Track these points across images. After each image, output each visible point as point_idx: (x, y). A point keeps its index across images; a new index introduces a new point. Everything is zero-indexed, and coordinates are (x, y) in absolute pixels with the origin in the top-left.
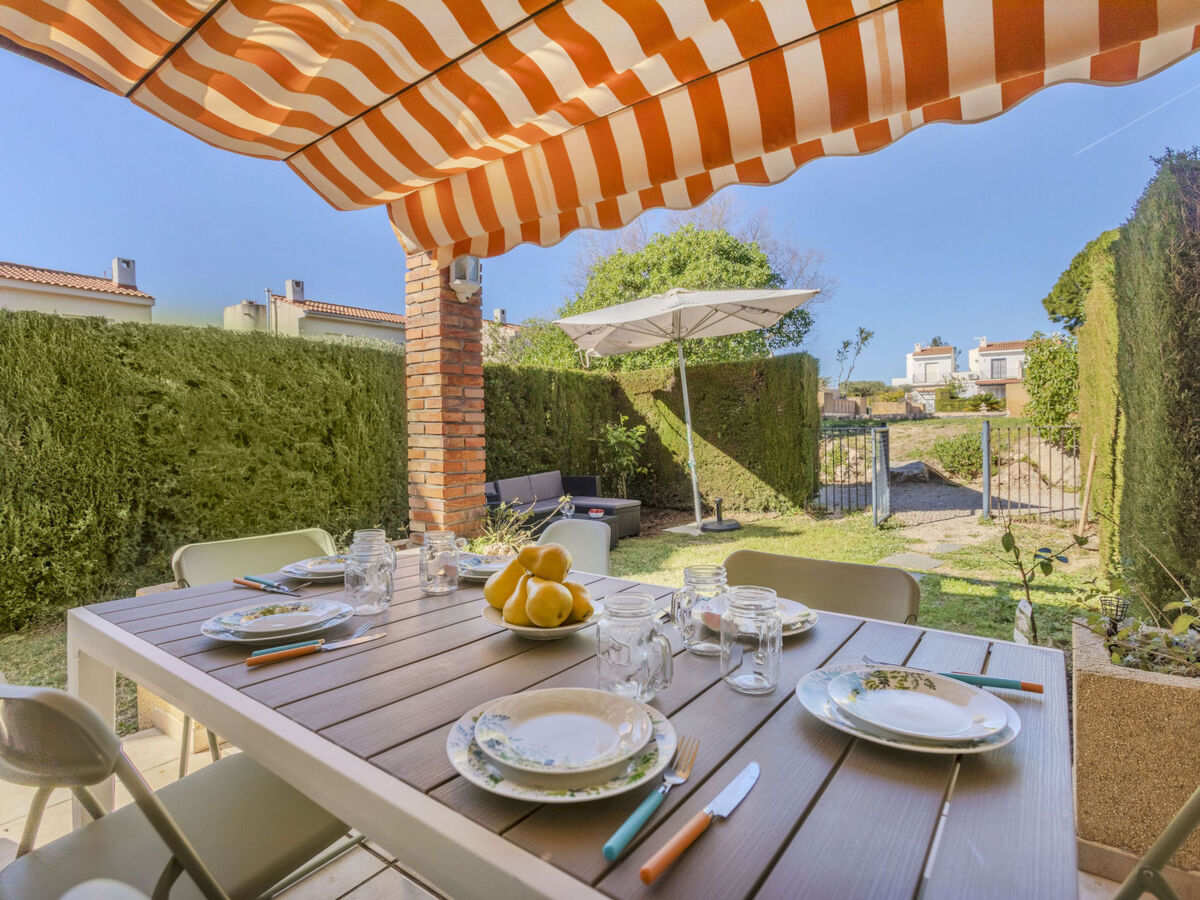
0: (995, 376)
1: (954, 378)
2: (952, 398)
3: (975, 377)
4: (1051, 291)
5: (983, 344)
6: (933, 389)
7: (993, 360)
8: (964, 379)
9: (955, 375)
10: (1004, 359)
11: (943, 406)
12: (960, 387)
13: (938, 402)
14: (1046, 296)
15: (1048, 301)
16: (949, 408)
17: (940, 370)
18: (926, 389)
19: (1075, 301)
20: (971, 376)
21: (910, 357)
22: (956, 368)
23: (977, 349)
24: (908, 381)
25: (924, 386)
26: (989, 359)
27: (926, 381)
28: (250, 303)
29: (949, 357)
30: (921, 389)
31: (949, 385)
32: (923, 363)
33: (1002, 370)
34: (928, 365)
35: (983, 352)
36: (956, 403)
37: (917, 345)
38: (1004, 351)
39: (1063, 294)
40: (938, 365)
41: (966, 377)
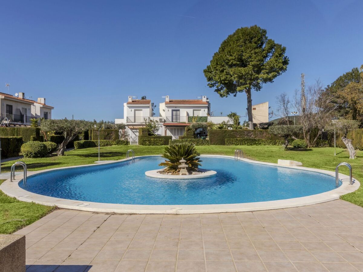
0: (174, 120)
1: (151, 121)
2: (150, 135)
3: (163, 121)
4: (209, 64)
5: (168, 100)
6: (139, 127)
7: (173, 111)
8: (157, 122)
9: (152, 118)
10: (179, 110)
11: (144, 141)
12: (155, 127)
13: (140, 138)
14: (206, 68)
15: (207, 71)
16: (148, 143)
17: (144, 115)
18: (135, 127)
19: (225, 71)
20: (161, 120)
21: (125, 104)
22: (153, 114)
23: (164, 103)
24: (124, 121)
25: (133, 125)
26: (170, 110)
27: (135, 122)
29: (148, 107)
30: (131, 127)
31: (148, 125)
32: (133, 109)
33: (177, 117)
34: (136, 111)
35: (167, 105)
36: (152, 139)
37: (130, 97)
38: (179, 105)
39: (217, 66)
40: (142, 111)
41: (158, 120)
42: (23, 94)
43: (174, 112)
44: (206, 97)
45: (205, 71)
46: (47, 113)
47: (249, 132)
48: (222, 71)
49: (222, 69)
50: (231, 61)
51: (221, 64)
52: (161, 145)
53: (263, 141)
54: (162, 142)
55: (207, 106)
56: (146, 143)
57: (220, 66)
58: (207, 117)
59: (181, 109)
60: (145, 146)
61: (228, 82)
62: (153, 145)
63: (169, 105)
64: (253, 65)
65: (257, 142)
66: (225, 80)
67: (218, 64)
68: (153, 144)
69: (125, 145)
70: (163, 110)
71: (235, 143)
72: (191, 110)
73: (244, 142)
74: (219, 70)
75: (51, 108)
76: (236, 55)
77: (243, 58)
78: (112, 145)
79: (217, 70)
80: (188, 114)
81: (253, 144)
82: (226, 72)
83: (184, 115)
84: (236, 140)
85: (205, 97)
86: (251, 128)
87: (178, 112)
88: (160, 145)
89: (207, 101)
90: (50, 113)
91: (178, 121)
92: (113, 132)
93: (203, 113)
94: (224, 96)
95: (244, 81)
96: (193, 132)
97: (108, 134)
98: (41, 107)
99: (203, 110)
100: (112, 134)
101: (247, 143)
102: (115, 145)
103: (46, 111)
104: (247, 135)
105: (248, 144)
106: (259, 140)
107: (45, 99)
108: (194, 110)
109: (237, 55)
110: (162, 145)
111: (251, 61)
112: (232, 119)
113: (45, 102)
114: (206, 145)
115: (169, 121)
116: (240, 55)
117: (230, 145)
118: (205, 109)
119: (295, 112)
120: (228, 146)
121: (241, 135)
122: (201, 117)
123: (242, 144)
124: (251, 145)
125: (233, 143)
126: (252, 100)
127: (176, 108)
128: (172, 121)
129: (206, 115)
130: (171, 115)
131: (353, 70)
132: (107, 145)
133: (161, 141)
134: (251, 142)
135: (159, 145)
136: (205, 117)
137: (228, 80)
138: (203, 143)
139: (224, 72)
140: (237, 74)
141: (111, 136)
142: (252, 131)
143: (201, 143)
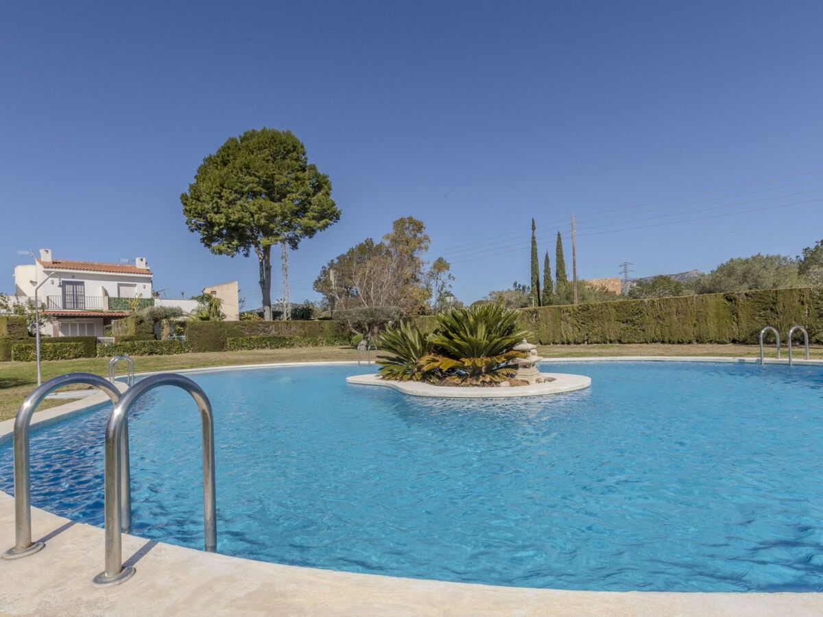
43: (69, 288)
44: (144, 260)
45: (184, 198)
47: (267, 324)
50: (251, 185)
52: (75, 357)
53: (297, 340)
54: (76, 351)
55: (150, 278)
58: (152, 300)
59: (87, 282)
60: (24, 363)
62: (52, 359)
63: (54, 270)
65: (287, 343)
68: (51, 355)
70: (31, 282)
71: (248, 346)
72: (115, 284)
73: (264, 343)
77: (276, 183)
79: (221, 197)
80: (106, 293)
81: (281, 346)
84: (250, 339)
85: (142, 260)
86: (268, 317)
87: (79, 288)
88: (73, 358)
91: (81, 306)
93: (143, 291)
99: (140, 285)
101: (271, 344)
104: (264, 331)
105: (273, 346)
106: (291, 338)
108: (119, 285)
109: (265, 176)
110: (80, 357)
112: (204, 304)
115: (56, 307)
118: (145, 284)
119: (281, 300)
120: (234, 352)
121: (252, 331)
122: (141, 300)
123: (261, 347)
125: (243, 346)
127: (73, 277)
128: (64, 307)
129: (150, 296)
130: (60, 293)
131: (366, 241)
134: (277, 342)
135: (69, 359)
136: (148, 300)
139: (238, 205)
140: (266, 212)
142: (273, 323)
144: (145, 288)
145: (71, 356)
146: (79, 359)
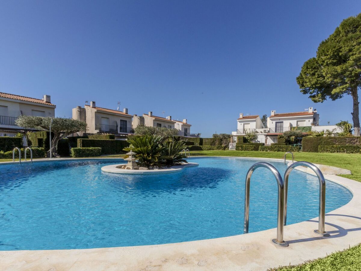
0: (278, 131)
3: (267, 132)
5: (273, 114)
7: (276, 123)
10: (282, 122)
17: (250, 127)
19: (316, 74)
20: (265, 131)
23: (269, 117)
26: (274, 122)
27: (244, 133)
28: (80, 107)
29: (255, 121)
32: (242, 124)
33: (281, 128)
34: (245, 125)
35: (271, 118)
36: (244, 145)
37: (241, 114)
38: (282, 117)
39: (308, 71)
40: (249, 125)
41: (263, 131)
42: (171, 117)
43: (278, 124)
44: (312, 108)
46: (187, 129)
48: (314, 74)
49: (313, 72)
51: (312, 67)
52: (252, 150)
55: (312, 117)
56: (239, 148)
57: (311, 69)
58: (311, 127)
59: (284, 121)
61: (319, 85)
62: (245, 150)
63: (272, 118)
64: (354, 60)
66: (316, 83)
67: (309, 67)
69: (223, 149)
71: (331, 150)
72: (295, 121)
73: (343, 149)
74: (310, 73)
75: (190, 126)
76: (331, 52)
77: (341, 54)
78: (214, 149)
80: (291, 125)
81: (356, 152)
82: (318, 75)
83: (286, 126)
84: (332, 147)
89: (314, 112)
90: (189, 129)
91: (281, 131)
92: (217, 140)
93: (308, 123)
94: (319, 101)
95: (340, 80)
96: (284, 139)
97: (213, 142)
98: (182, 125)
99: (307, 120)
100: (216, 142)
102: (216, 149)
103: (186, 128)
104: (350, 142)
105: (348, 151)
107: (186, 120)
108: (298, 121)
110: (253, 150)
111: (353, 55)
112: (341, 127)
113: (186, 122)
114: (295, 151)
115: (273, 132)
116: (336, 51)
117: (324, 152)
118: (310, 120)
120: (321, 153)
121: (341, 142)
122: (305, 127)
123: (340, 152)
124: (352, 153)
125: (327, 151)
126: (359, 103)
127: (280, 120)
128: (276, 131)
129: (310, 125)
130: (274, 127)
132: (210, 149)
133: (252, 147)
134: (352, 149)
136: (308, 127)
137: (320, 83)
138: (292, 149)
141: (215, 143)
142: (358, 138)
143: (290, 150)
144: (309, 121)
145: (250, 150)
146: (253, 151)
